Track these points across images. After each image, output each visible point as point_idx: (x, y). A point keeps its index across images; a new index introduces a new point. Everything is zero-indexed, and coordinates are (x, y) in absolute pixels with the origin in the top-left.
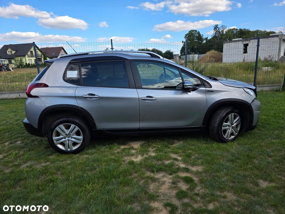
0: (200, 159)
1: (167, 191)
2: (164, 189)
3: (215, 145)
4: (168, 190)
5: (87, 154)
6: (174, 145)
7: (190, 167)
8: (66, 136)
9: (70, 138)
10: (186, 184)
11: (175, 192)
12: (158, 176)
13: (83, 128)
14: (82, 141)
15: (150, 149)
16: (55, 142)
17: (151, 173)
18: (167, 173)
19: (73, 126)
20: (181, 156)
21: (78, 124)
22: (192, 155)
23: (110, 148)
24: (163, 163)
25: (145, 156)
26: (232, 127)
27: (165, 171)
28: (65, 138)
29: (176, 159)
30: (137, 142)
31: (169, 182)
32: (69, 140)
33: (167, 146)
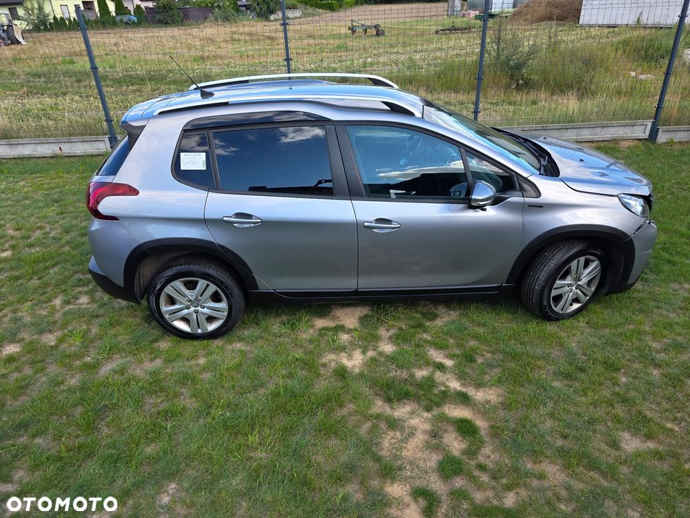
0: (497, 366)
1: (419, 455)
2: (413, 448)
3: (533, 326)
4: (421, 453)
5: (241, 339)
6: (439, 322)
7: (471, 391)
8: (189, 303)
9: (199, 308)
10: (460, 438)
11: (436, 457)
12: (402, 411)
13: (226, 287)
14: (226, 314)
15: (382, 332)
16: (167, 316)
17: (385, 404)
18: (419, 405)
19: (202, 283)
20: (451, 357)
21: (213, 278)
22: (477, 353)
23: (292, 326)
24: (412, 376)
25: (370, 354)
26: (579, 285)
27: (416, 398)
28: (188, 309)
29: (440, 367)
30: (353, 308)
31: (425, 432)
32: (197, 312)
33: (420, 326)
